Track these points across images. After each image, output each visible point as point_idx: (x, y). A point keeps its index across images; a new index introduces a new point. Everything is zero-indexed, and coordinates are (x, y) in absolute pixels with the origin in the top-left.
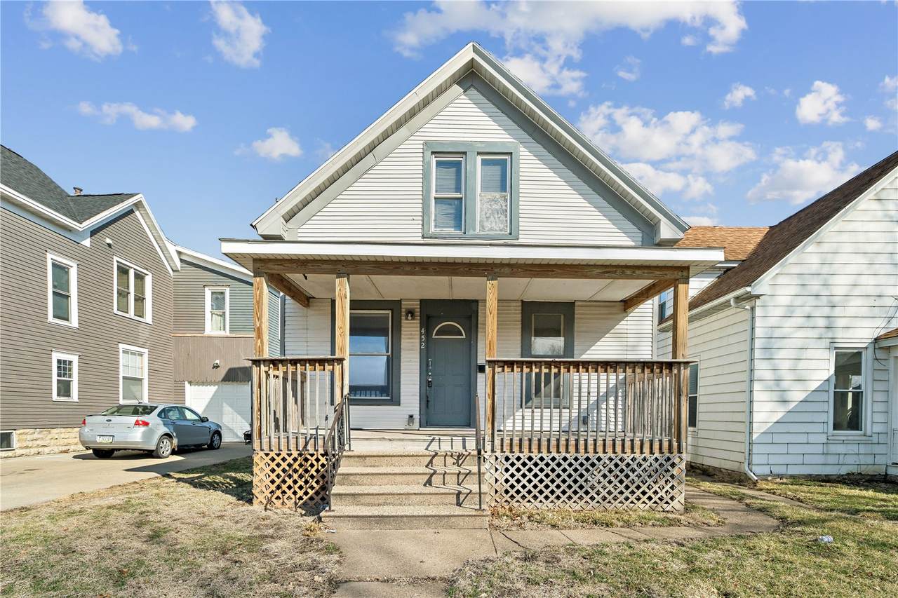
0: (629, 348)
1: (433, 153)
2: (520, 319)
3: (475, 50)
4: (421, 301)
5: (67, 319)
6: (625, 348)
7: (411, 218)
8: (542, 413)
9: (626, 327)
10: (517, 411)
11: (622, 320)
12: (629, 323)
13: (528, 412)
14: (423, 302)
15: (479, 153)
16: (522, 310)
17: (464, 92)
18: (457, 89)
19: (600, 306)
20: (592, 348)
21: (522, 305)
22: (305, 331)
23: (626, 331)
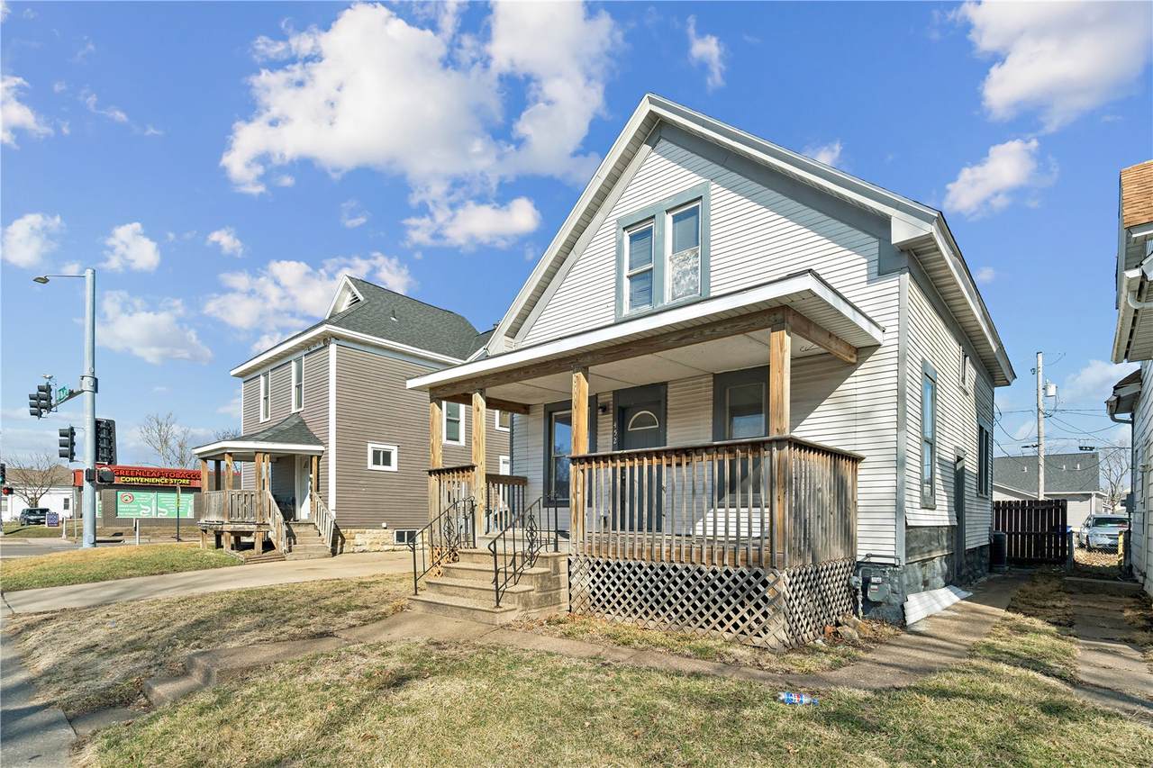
0: (859, 416)
1: (624, 229)
2: (711, 397)
3: (652, 101)
4: (614, 392)
5: (458, 440)
6: (853, 417)
7: (606, 306)
8: (738, 513)
9: (854, 386)
10: (708, 512)
11: (848, 376)
12: (859, 379)
13: (721, 512)
14: (616, 393)
15: (667, 212)
16: (714, 385)
17: (653, 149)
18: (646, 148)
19: (814, 363)
20: (804, 423)
21: (714, 380)
22: (526, 437)
23: (854, 392)
